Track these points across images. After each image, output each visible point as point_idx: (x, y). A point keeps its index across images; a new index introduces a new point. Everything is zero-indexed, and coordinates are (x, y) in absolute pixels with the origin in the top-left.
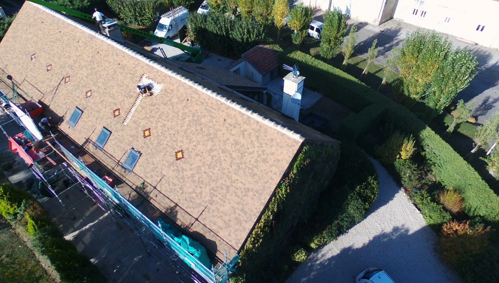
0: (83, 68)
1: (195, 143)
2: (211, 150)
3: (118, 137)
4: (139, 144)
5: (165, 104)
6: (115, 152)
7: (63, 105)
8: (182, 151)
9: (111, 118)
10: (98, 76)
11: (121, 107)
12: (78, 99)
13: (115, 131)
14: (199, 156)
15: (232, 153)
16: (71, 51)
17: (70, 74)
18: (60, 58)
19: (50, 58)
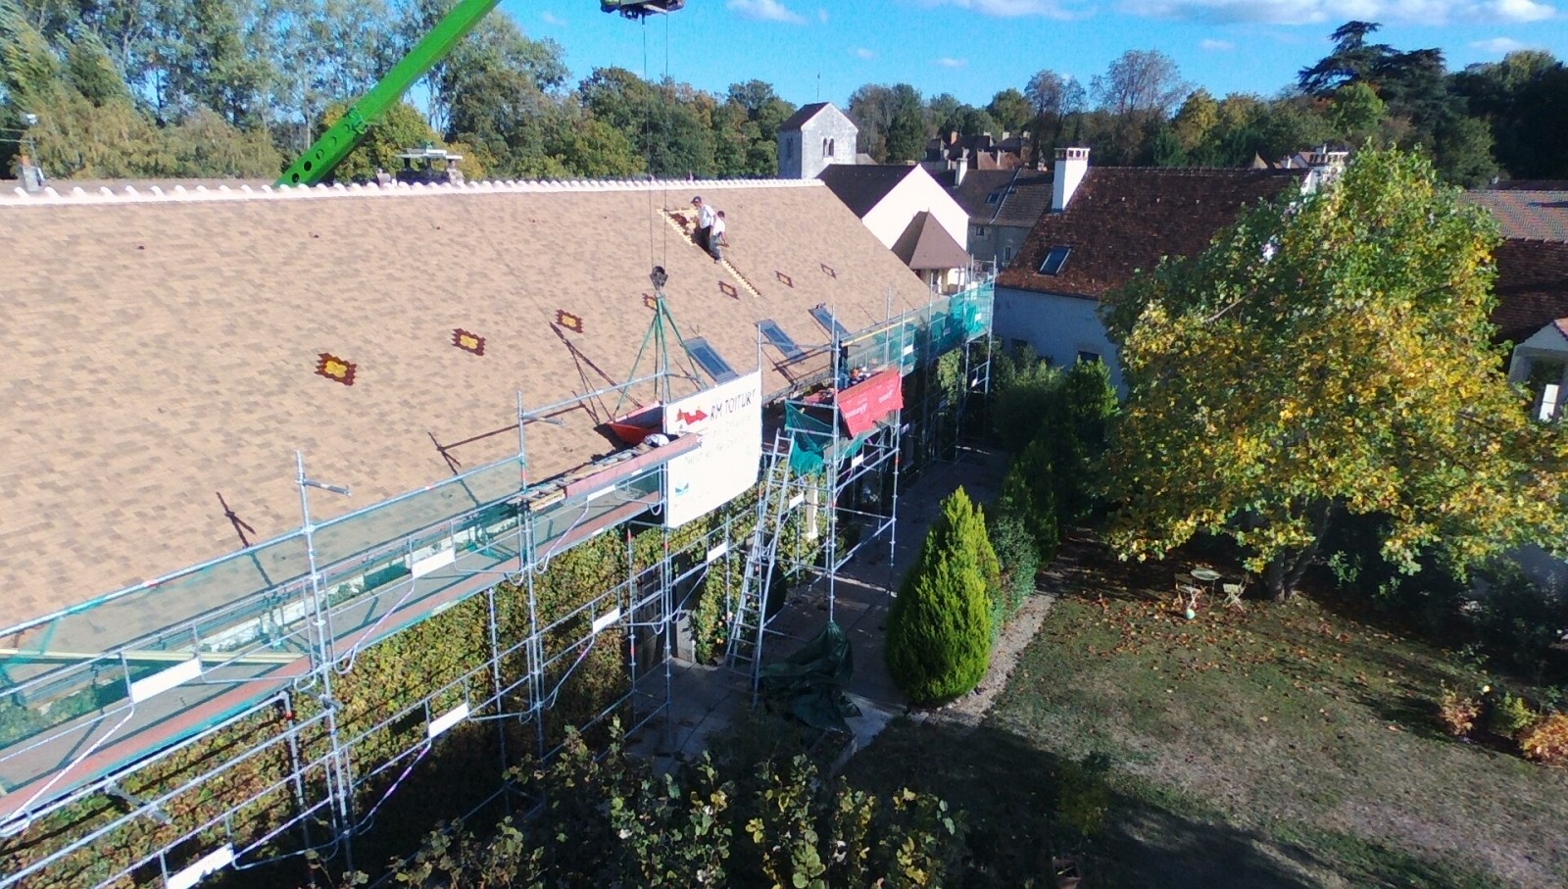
1: (813, 247)
2: (825, 240)
3: (783, 317)
4: (803, 299)
6: (814, 339)
8: (823, 265)
9: (739, 304)
13: (769, 314)
14: (833, 256)
16: (456, 260)
17: (554, 305)
18: (455, 298)
19: (417, 322)
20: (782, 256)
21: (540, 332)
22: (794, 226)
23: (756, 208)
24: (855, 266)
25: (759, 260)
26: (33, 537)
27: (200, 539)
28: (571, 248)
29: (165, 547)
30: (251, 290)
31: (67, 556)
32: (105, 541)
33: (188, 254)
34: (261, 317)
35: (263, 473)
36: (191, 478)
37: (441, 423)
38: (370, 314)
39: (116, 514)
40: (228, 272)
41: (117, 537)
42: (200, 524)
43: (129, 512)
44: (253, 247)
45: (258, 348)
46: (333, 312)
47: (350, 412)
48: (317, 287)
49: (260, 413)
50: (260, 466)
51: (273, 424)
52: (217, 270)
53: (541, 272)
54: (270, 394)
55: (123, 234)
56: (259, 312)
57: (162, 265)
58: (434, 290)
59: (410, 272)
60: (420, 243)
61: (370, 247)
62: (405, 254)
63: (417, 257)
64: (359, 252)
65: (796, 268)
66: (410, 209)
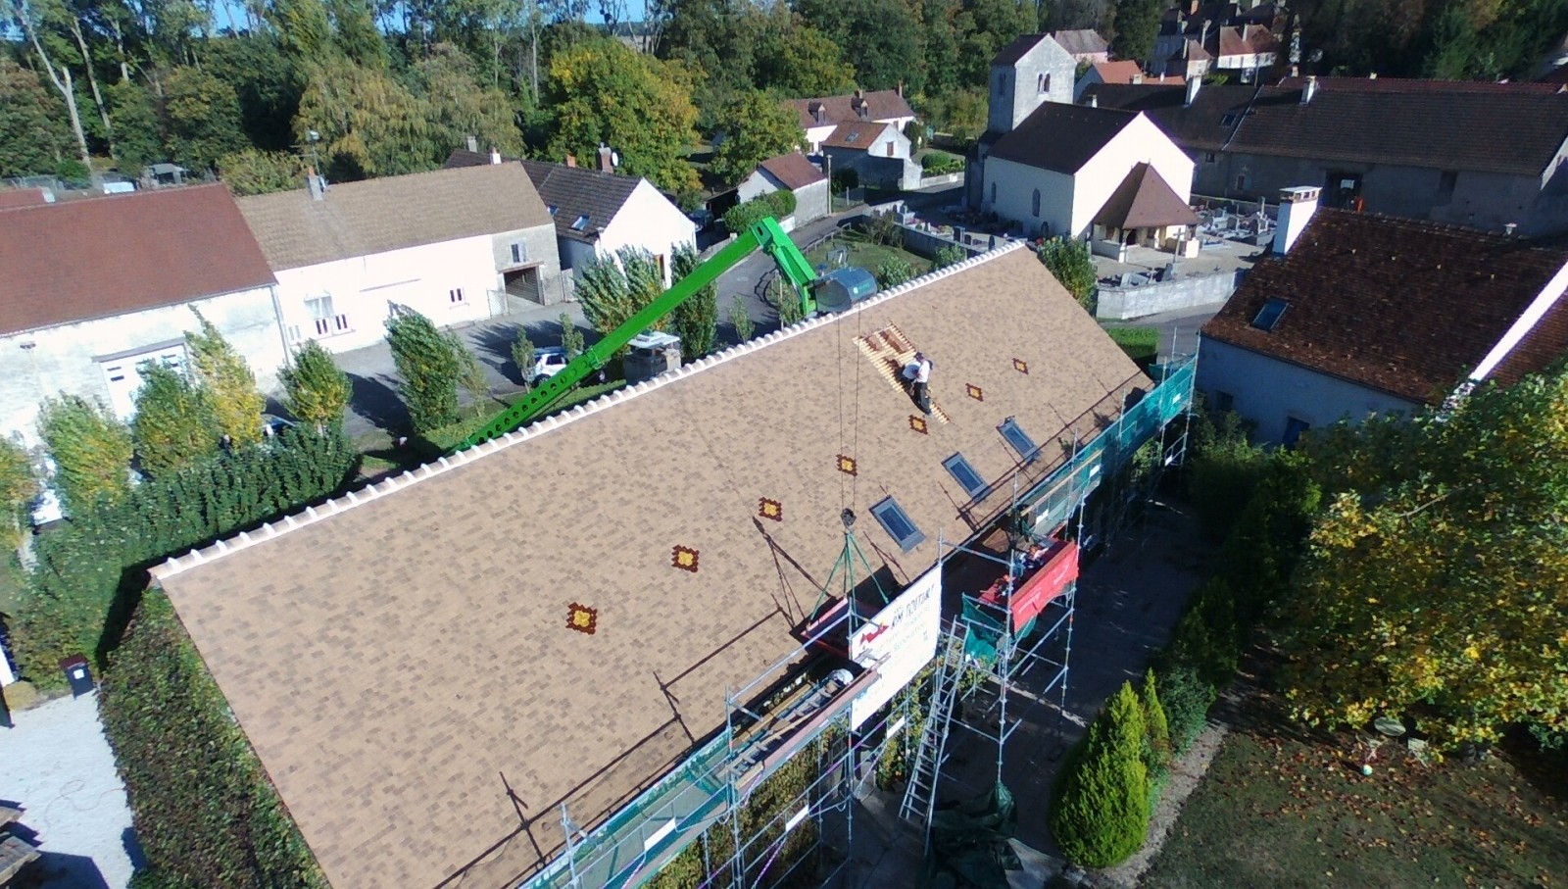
0: (761, 450)
1: (1006, 338)
2: (1020, 325)
3: (969, 444)
4: (992, 414)
5: (931, 339)
6: (1000, 465)
8: (1015, 360)
9: (927, 440)
10: (808, 423)
11: (908, 410)
12: (849, 498)
13: (957, 445)
14: (1027, 344)
15: (1027, 307)
16: (675, 464)
17: (757, 493)
18: (674, 510)
19: (644, 548)
20: (974, 362)
21: (745, 530)
22: (989, 316)
23: (952, 304)
24: (1050, 350)
25: (951, 374)
26: (384, 841)
27: (491, 819)
28: (774, 417)
29: (469, 832)
30: (516, 549)
31: (405, 854)
32: (429, 835)
33: (469, 524)
34: (525, 578)
35: (532, 743)
36: (482, 761)
37: (664, 658)
38: (606, 549)
39: (435, 807)
40: (499, 536)
41: (436, 829)
42: (491, 806)
43: (443, 804)
44: (516, 501)
45: (524, 612)
46: (579, 556)
47: (593, 663)
48: (565, 532)
49: (529, 680)
50: (530, 737)
51: (537, 691)
52: (489, 536)
53: (747, 457)
54: (535, 659)
55: (423, 518)
56: (523, 573)
57: (451, 542)
58: (656, 506)
59: (637, 491)
60: (645, 454)
61: (605, 472)
62: (633, 471)
63: (643, 470)
64: (597, 481)
65: (988, 374)
66: (636, 415)
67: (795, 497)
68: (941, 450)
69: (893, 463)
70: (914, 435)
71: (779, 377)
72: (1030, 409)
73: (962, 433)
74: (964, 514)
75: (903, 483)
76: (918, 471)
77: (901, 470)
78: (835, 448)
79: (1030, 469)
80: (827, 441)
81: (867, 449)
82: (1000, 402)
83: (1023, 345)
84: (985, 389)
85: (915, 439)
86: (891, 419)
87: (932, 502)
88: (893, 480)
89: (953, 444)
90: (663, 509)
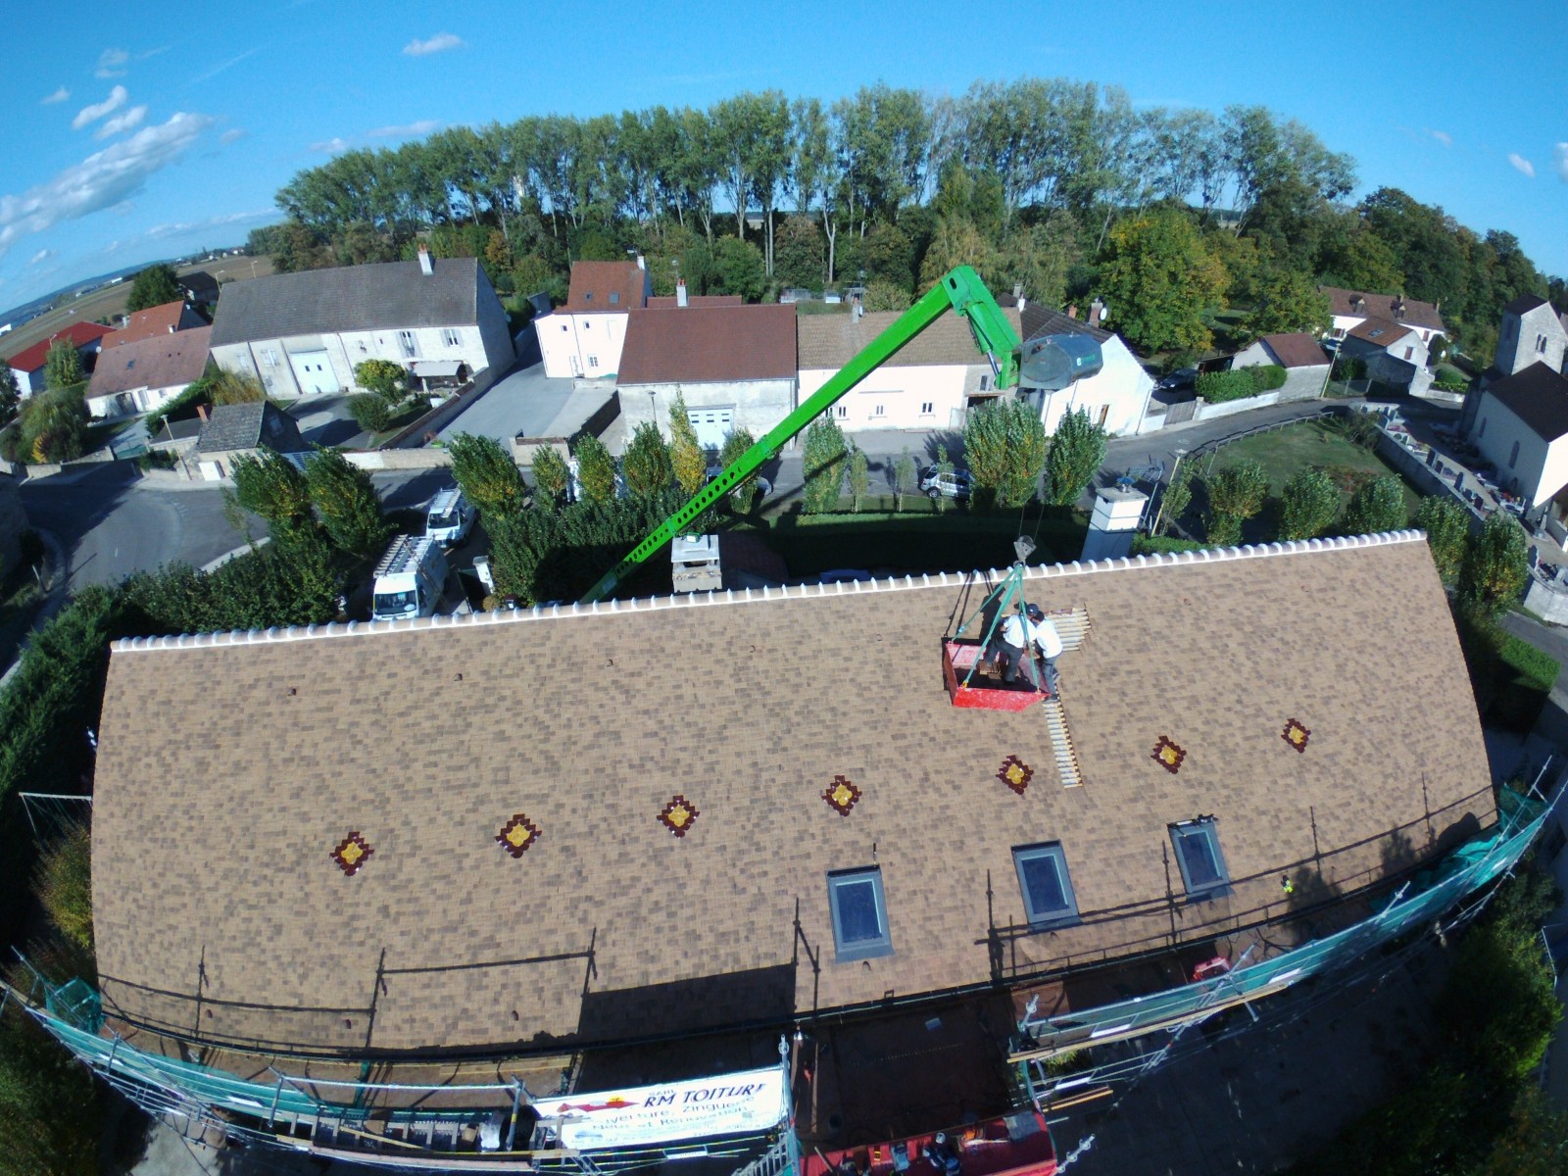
0: (726, 733)
1: (1300, 682)
3: (1093, 837)
4: (1177, 801)
6: (1129, 888)
7: (754, 917)
8: (1293, 723)
9: (1014, 804)
10: (828, 717)
11: (1014, 746)
12: (808, 845)
13: (1065, 829)
14: (1334, 701)
15: (1372, 640)
18: (553, 767)
19: (481, 801)
20: (1205, 706)
22: (1289, 637)
23: (1229, 602)
24: (1371, 720)
25: (1142, 714)
58: (535, 757)
59: (528, 729)
60: (571, 687)
61: (507, 693)
62: (541, 702)
63: (554, 706)
64: (490, 701)
65: (1219, 732)
66: (598, 636)
67: (726, 811)
68: (1027, 827)
69: (923, 818)
70: (995, 789)
71: (829, 642)
72: (1264, 813)
73: (1090, 813)
74: (996, 941)
75: (918, 855)
76: (960, 846)
77: (929, 834)
78: (844, 766)
79: (1189, 913)
80: (836, 750)
81: (893, 783)
82: (1210, 786)
83: (1326, 701)
84: (1194, 753)
85: (992, 795)
86: (971, 750)
87: (948, 903)
88: (904, 844)
89: (1058, 826)
90: (540, 761)
